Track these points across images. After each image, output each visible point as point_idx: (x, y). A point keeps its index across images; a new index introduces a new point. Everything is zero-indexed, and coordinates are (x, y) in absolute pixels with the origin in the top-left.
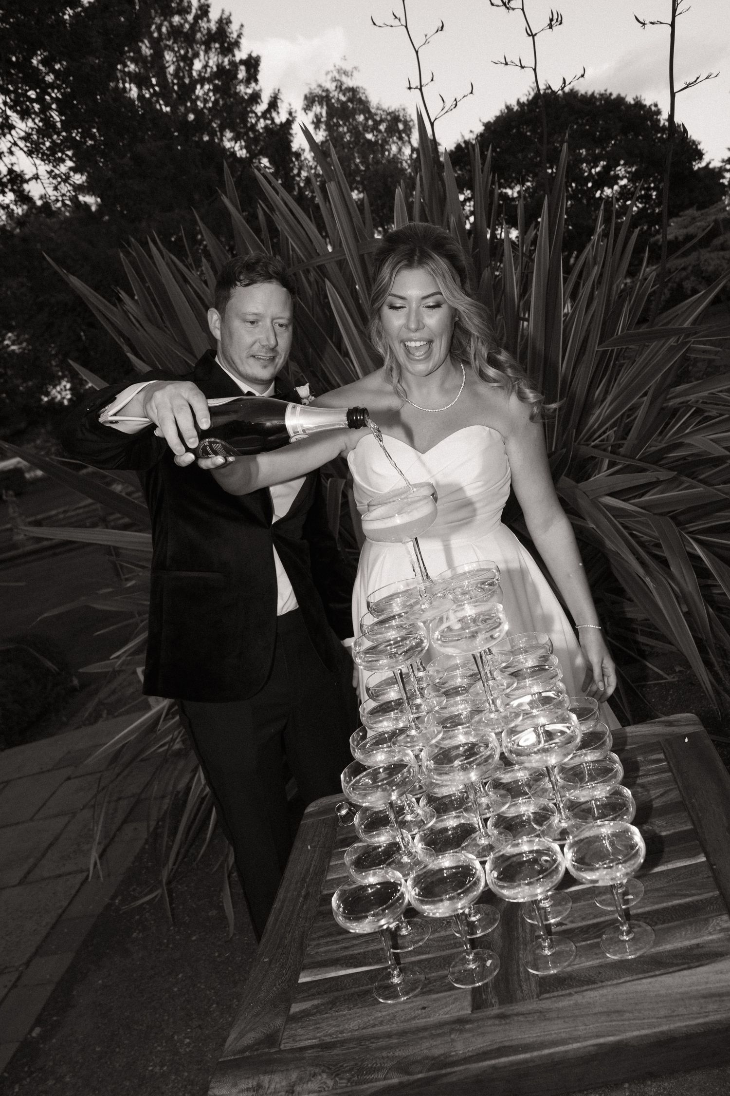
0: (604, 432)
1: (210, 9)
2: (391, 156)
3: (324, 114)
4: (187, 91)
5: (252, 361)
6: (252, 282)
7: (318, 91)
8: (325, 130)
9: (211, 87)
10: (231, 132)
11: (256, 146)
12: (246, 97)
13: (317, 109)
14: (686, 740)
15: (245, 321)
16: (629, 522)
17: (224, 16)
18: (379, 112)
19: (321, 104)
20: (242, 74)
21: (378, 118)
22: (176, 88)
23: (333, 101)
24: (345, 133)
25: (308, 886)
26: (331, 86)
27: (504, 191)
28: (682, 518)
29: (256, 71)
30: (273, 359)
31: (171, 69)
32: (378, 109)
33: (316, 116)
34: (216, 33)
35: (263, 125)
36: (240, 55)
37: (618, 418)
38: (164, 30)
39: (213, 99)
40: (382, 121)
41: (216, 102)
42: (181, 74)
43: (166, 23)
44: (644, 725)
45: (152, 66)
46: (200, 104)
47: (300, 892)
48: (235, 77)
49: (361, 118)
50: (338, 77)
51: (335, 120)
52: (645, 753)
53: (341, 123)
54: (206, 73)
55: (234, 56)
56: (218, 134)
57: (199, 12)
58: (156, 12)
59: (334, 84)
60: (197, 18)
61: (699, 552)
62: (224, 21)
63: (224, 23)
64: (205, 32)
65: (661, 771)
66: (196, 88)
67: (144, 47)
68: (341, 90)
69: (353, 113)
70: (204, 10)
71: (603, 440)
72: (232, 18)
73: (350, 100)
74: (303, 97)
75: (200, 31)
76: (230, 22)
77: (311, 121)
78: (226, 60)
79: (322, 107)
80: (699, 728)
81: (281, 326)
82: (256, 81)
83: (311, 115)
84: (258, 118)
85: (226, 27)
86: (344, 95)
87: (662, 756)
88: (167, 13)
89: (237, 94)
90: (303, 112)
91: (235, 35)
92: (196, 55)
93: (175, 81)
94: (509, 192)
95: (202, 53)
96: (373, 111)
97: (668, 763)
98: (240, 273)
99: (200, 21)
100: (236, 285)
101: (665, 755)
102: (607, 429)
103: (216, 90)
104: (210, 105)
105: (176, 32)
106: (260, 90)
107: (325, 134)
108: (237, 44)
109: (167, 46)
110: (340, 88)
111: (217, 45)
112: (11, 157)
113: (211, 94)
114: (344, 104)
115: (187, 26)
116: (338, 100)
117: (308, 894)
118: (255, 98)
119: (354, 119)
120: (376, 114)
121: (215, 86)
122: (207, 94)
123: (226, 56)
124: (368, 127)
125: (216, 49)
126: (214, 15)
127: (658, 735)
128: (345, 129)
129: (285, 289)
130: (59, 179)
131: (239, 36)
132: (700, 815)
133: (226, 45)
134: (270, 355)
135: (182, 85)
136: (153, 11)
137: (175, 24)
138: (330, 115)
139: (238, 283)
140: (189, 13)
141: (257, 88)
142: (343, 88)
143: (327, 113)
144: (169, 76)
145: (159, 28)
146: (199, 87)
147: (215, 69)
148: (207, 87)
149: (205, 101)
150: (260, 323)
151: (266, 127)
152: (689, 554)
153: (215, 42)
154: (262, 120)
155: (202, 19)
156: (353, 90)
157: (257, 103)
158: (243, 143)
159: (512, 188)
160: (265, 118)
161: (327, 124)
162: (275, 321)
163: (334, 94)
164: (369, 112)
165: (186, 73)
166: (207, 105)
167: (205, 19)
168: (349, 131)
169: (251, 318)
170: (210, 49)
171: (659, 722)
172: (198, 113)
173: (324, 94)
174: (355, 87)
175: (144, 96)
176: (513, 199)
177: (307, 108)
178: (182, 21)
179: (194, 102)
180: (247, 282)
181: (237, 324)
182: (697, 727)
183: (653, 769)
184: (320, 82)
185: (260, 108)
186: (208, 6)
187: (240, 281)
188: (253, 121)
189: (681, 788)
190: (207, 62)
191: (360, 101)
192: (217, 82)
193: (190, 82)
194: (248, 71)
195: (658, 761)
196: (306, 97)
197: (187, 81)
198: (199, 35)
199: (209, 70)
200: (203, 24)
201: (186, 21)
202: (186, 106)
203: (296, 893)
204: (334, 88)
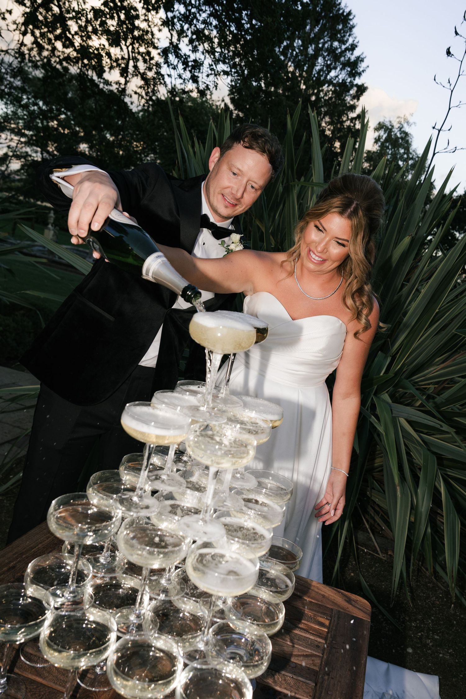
0: (429, 384)
1: (356, 49)
2: (406, 180)
3: (384, 138)
4: (319, 83)
5: (220, 197)
6: (250, 147)
7: (388, 124)
8: (379, 146)
9: (333, 89)
10: (329, 118)
11: (338, 133)
12: (348, 105)
13: (382, 132)
14: (352, 622)
15: (230, 169)
16: (410, 445)
17: (362, 56)
18: (413, 153)
19: (385, 131)
20: (353, 91)
21: (411, 156)
22: (314, 78)
23: (393, 133)
24: (389, 154)
25: (19, 561)
26: (396, 125)
27: (455, 233)
28: (445, 462)
29: (362, 94)
30: (235, 205)
31: (318, 68)
32: (414, 151)
33: (379, 136)
34: (352, 62)
35: (348, 124)
36: (358, 81)
37: (441, 381)
38: (326, 46)
39: (330, 96)
40: (412, 159)
41: (330, 98)
42: (321, 74)
43: (329, 43)
44: (331, 589)
45: (309, 61)
46: (322, 94)
47: (10, 562)
48: (349, 92)
49: (402, 151)
50: (402, 123)
51: (387, 144)
52: (318, 612)
53: (390, 147)
54: (335, 80)
55: (354, 80)
56: (322, 115)
57: (350, 47)
58: (328, 34)
59: (399, 125)
60: (347, 49)
61: (442, 490)
62: (360, 59)
63: (359, 60)
64: (347, 59)
65: (319, 634)
66: (324, 85)
67: (310, 48)
68: (400, 130)
69: (400, 146)
70: (353, 47)
71: (425, 388)
72: (365, 60)
73: (402, 138)
74: (378, 122)
75: (344, 56)
76: (363, 61)
77: (375, 137)
78: (349, 80)
79: (385, 133)
80: (366, 618)
81: (252, 187)
82: (358, 99)
83: (377, 134)
84: (348, 119)
85: (359, 62)
86: (400, 134)
87: (327, 623)
88: (333, 38)
89: (344, 100)
90: (373, 130)
91: (361, 69)
92: (335, 68)
93: (316, 75)
94: (457, 234)
95: (339, 69)
96: (411, 151)
97: (328, 633)
98: (247, 136)
99: (347, 52)
100: (240, 142)
101: (330, 624)
102: (431, 383)
103: (334, 92)
104: (327, 98)
105: (332, 51)
106: (357, 106)
107: (378, 148)
108: (360, 74)
109: (322, 54)
110: (400, 129)
111: (349, 69)
112: (201, 55)
113: (331, 93)
114: (397, 138)
115: (339, 50)
116: (396, 134)
117: (14, 567)
118: (353, 108)
119: (398, 150)
120: (411, 154)
121: (335, 90)
122: (328, 91)
123: (350, 77)
124: (403, 158)
125: (347, 71)
126: (357, 53)
127: (335, 604)
128: (390, 152)
129: (270, 165)
130: (213, 72)
131: (363, 71)
132: (323, 694)
133: (354, 71)
134: (234, 202)
135: (318, 79)
136: (326, 33)
137: (334, 46)
138: (387, 140)
139: (242, 142)
140: (345, 44)
141: (357, 104)
142: (402, 130)
143: (386, 138)
144: (314, 71)
145: (324, 44)
146: (326, 85)
147: (340, 81)
148: (331, 87)
149: (326, 95)
150: (240, 177)
151: (349, 127)
152: (435, 486)
153: (349, 67)
154: (349, 122)
155: (349, 51)
156: (406, 134)
157: (352, 111)
158: (332, 128)
159: (460, 233)
160: (351, 122)
161: (382, 144)
162: (250, 182)
163: (396, 130)
164: (408, 150)
165: (324, 74)
166: (325, 98)
167: (351, 52)
168: (391, 154)
169: (236, 171)
170: (344, 69)
171: (342, 594)
172: (318, 99)
173: (390, 127)
174: (409, 133)
175: (295, 73)
176: (457, 240)
177: (377, 129)
178: (338, 47)
179: (319, 92)
180: (247, 145)
181: (224, 168)
182: (365, 615)
183: (315, 630)
184: (391, 120)
185: (352, 115)
186: (356, 46)
187: (244, 141)
188: (345, 119)
189: (324, 660)
190: (338, 75)
191: (407, 142)
192: (338, 88)
193: (323, 80)
194: (357, 92)
195: (322, 624)
196: (379, 124)
197: (322, 78)
198: (342, 59)
199: (337, 79)
200: (348, 54)
201: (340, 47)
202: (314, 91)
203: (7, 561)
204: (397, 127)
